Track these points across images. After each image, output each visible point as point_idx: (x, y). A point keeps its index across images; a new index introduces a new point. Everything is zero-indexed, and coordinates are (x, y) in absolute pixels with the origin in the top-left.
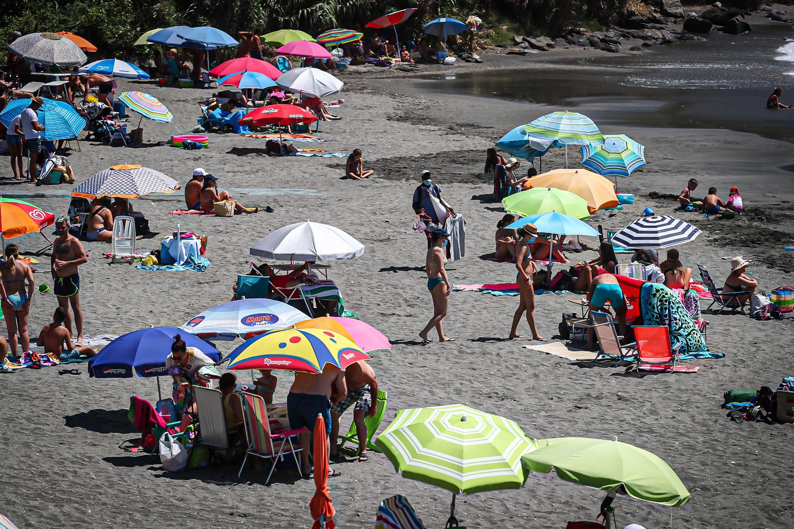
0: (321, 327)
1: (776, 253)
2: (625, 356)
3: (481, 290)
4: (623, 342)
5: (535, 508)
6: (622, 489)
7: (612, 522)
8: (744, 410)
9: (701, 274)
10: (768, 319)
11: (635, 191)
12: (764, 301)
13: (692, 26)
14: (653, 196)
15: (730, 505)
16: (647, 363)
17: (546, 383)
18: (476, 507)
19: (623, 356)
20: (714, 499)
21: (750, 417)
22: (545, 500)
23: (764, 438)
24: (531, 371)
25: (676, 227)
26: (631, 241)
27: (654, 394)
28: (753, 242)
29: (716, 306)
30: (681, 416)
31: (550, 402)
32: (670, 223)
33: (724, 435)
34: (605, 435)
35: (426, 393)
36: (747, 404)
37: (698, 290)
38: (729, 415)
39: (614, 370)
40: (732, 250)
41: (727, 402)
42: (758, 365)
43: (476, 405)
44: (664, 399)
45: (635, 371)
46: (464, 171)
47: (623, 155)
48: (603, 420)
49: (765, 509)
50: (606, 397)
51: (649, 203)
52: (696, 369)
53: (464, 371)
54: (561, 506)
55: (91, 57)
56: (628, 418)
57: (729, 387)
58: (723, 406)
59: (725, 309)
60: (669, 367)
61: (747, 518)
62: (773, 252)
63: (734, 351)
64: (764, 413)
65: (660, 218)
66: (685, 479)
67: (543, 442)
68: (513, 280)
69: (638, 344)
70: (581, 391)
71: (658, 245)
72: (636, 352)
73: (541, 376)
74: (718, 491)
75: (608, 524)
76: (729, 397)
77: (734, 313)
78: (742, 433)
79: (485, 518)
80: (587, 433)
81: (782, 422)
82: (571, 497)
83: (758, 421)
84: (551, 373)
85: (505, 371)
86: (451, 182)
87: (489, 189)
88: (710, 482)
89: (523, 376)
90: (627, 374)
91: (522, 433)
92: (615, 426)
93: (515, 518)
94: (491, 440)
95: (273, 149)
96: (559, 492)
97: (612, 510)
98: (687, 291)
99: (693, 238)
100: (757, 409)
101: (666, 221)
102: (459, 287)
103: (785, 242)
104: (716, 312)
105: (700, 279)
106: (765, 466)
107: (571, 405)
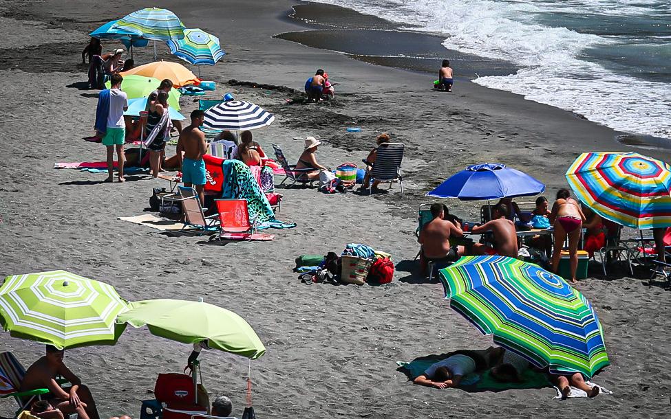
1: (340, 134)
2: (209, 226)
3: (78, 169)
4: (207, 214)
5: (129, 362)
6: (206, 343)
7: (198, 374)
8: (313, 273)
9: (276, 154)
10: (334, 192)
11: (216, 79)
12: (330, 176)
14: (233, 83)
15: (300, 357)
16: (228, 232)
17: (139, 250)
18: (76, 361)
19: (207, 226)
20: (286, 352)
21: (319, 279)
22: (138, 355)
23: (330, 298)
24: (125, 240)
25: (254, 112)
26: (214, 123)
27: (235, 260)
28: (320, 124)
29: (289, 182)
30: (258, 279)
31: (142, 267)
32: (248, 108)
33: (295, 296)
34: (192, 297)
35: (32, 260)
36: (315, 268)
37: (273, 167)
38: (299, 278)
39: (199, 239)
40: (302, 131)
41: (298, 266)
42: (326, 233)
43: (76, 271)
44: (243, 264)
45: (218, 239)
46: (62, 61)
47: (210, 45)
48: (190, 283)
49: (331, 360)
50: (192, 263)
51: (229, 89)
52: (271, 237)
53: (66, 241)
54: (152, 359)
56: (211, 281)
57: (300, 253)
58: (295, 270)
59: (297, 183)
60: (247, 236)
61: (315, 368)
62: (338, 133)
63: (305, 221)
64: (331, 276)
65: (239, 103)
66: (262, 334)
67: (137, 304)
68: (104, 158)
69: (220, 216)
70: (170, 257)
71: (238, 127)
72: (218, 223)
73: (134, 244)
74: (290, 344)
75: (194, 375)
76: (300, 262)
77: (304, 187)
78: (311, 294)
79: (85, 370)
80: (175, 295)
81: (346, 283)
82: (162, 352)
83: (325, 283)
84: (143, 241)
85: (102, 240)
86: (53, 71)
87: (84, 77)
88: (283, 337)
89: (119, 244)
90: (211, 242)
91: (118, 296)
92: (200, 288)
93: (112, 371)
94: (90, 303)
96: (150, 347)
97: (197, 363)
98: (263, 168)
99: (268, 123)
100: (324, 272)
101: (245, 106)
102: (60, 165)
103: (348, 124)
104: (289, 187)
105: (275, 157)
106: (331, 322)
107: (160, 270)
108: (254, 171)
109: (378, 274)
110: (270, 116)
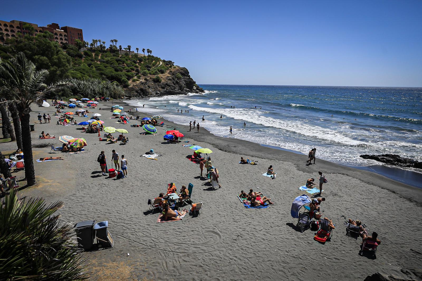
0: (98, 121)
3: (112, 118)
13: (126, 99)
14: (124, 111)
19: (123, 123)
23: (134, 128)
30: (128, 127)
31: (117, 126)
35: (108, 126)
42: (133, 123)
43: (112, 127)
44: (126, 126)
48: (121, 128)
52: (128, 124)
53: (110, 124)
55: (77, 100)
56: (123, 127)
57: (131, 125)
61: (133, 134)
64: (134, 126)
66: (128, 131)
67: (117, 129)
70: (120, 125)
78: (132, 128)
84: (117, 124)
85: (114, 124)
86: (108, 110)
88: (130, 132)
91: (115, 129)
94: (113, 129)
95: (93, 108)
96: (118, 133)
102: (110, 118)
103: (134, 114)
106: (134, 130)
109: (138, 126)
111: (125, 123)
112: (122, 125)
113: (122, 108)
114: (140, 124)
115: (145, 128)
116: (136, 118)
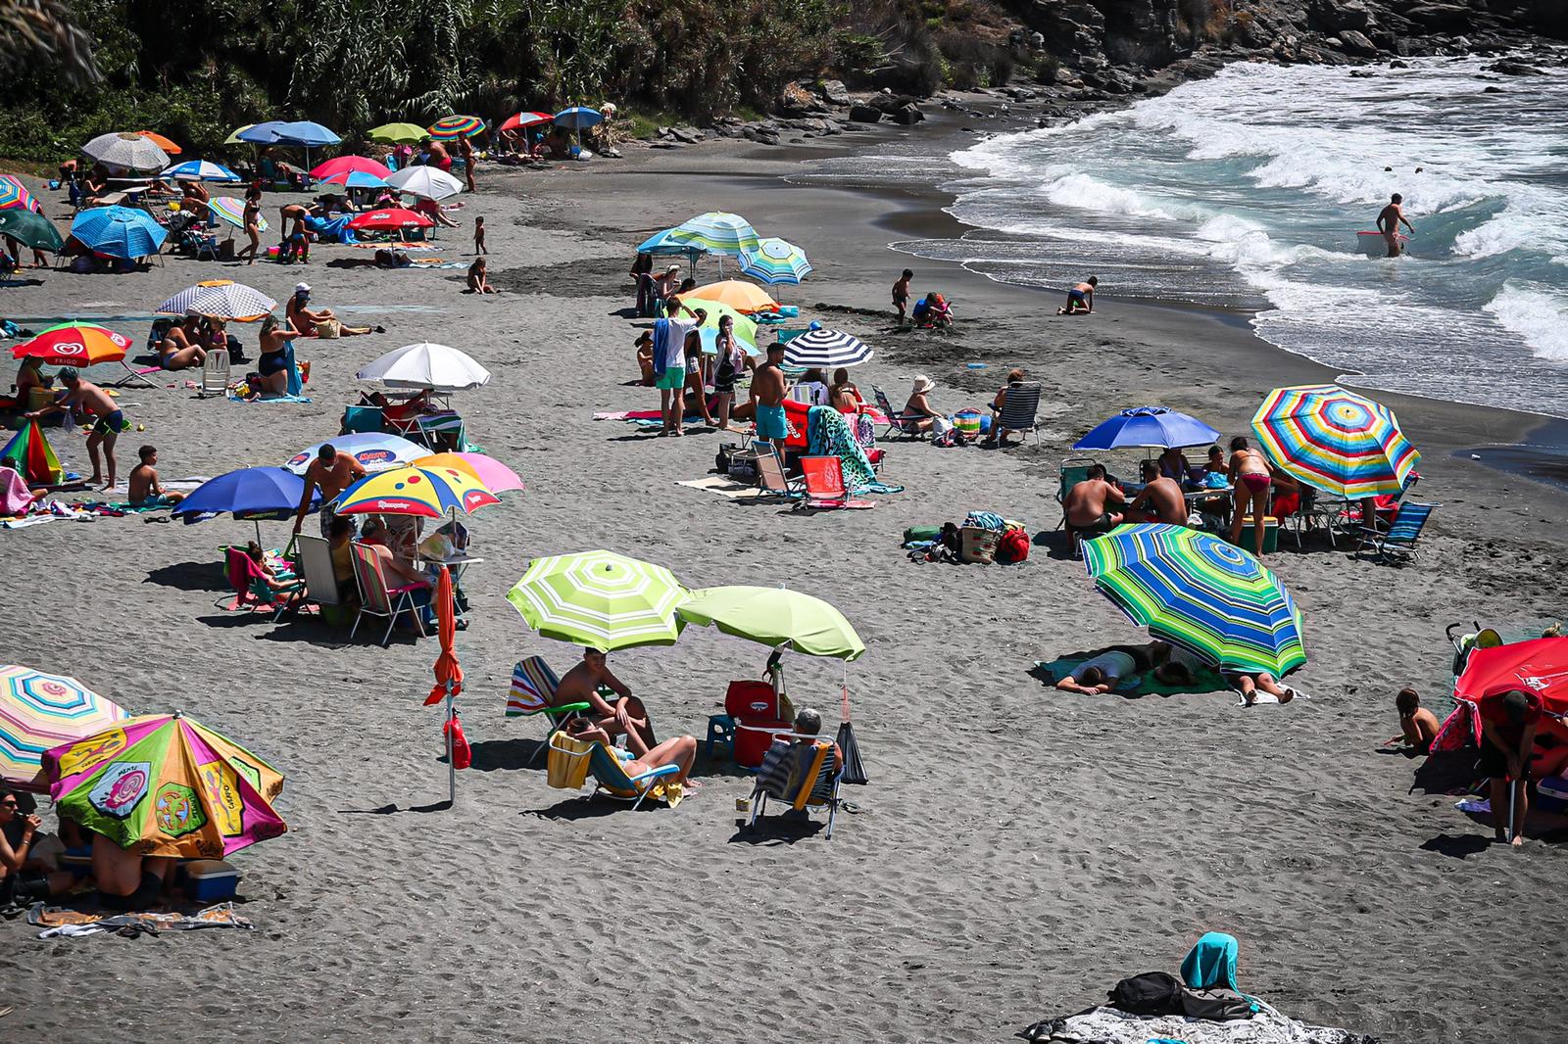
0: (443, 465)
1: (958, 371)
2: (792, 492)
3: (624, 420)
4: (789, 475)
5: (692, 667)
7: (780, 680)
8: (926, 549)
9: (877, 397)
10: (951, 446)
11: (800, 303)
12: (947, 425)
13: (859, 114)
14: (821, 308)
15: (911, 657)
16: (817, 498)
17: (703, 523)
18: (625, 667)
19: (789, 492)
20: (893, 651)
21: (933, 558)
22: (703, 658)
23: (949, 581)
24: (685, 511)
25: (848, 344)
26: (797, 359)
27: (826, 534)
28: (933, 359)
29: (894, 433)
30: (856, 558)
31: (708, 545)
32: (841, 339)
33: (904, 579)
34: (771, 582)
35: (566, 537)
36: (929, 543)
37: (873, 415)
38: (909, 556)
39: (780, 508)
40: (910, 368)
41: (907, 541)
42: (942, 499)
43: (623, 551)
44: (836, 539)
45: (803, 508)
46: (603, 282)
47: (791, 260)
48: (768, 564)
49: (950, 660)
50: (771, 539)
51: (815, 316)
52: (872, 505)
53: (608, 512)
54: (722, 663)
55: (175, 159)
56: (796, 562)
57: (908, 524)
58: (903, 546)
59: (904, 435)
60: (841, 503)
61: (931, 671)
62: (955, 370)
63: (915, 483)
64: (949, 553)
65: (829, 333)
66: (860, 629)
67: (699, 592)
68: (657, 406)
69: (806, 477)
70: (743, 532)
71: (828, 364)
72: (804, 487)
73: (697, 516)
74: (897, 641)
75: (776, 682)
76: (909, 536)
77: (913, 439)
78: (925, 576)
79: (635, 679)
80: (749, 581)
81: (968, 562)
82: (733, 653)
83: (942, 562)
84: (708, 512)
85: (656, 511)
86: (590, 295)
87: (631, 302)
88: (888, 633)
89: (677, 516)
90: (795, 512)
91: (675, 582)
92: (781, 570)
93: (670, 679)
94: (640, 592)
95: (384, 260)
96: (719, 647)
97: (779, 666)
98: (861, 416)
99: (866, 359)
100: (940, 548)
101: (836, 337)
102: (600, 415)
103: (968, 359)
104: (894, 440)
105: (876, 403)
106: (951, 612)
107: (731, 548)
108: (849, 420)
109: (1009, 550)
110: (867, 351)
111: (819, 496)
112: (771, 521)
113: (786, 256)
114: (1054, 518)
115: (1136, 570)
116: (982, 409)
